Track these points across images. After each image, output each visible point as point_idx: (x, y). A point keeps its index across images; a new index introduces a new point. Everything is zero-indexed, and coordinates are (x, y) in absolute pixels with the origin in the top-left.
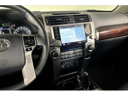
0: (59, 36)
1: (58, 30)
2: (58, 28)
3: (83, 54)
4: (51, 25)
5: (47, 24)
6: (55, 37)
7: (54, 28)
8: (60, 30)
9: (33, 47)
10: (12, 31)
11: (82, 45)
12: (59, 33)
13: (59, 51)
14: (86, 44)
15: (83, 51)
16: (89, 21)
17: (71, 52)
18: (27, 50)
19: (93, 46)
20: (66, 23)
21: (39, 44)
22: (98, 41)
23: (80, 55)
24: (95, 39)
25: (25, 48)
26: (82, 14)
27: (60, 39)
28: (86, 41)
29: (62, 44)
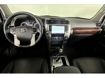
0: (51, 29)
1: (51, 27)
2: (51, 25)
3: (63, 40)
6: (49, 29)
7: (49, 25)
8: (52, 27)
9: (36, 33)
10: (33, 24)
11: (62, 35)
12: (51, 28)
14: (65, 35)
15: (63, 38)
16: (68, 24)
17: (57, 38)
18: (33, 33)
20: (56, 24)
21: (38, 32)
23: (61, 40)
25: (32, 33)
27: (51, 31)
29: (52, 33)
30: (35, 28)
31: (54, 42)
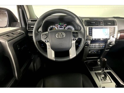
0: (92, 34)
1: (92, 30)
2: (92, 28)
3: (105, 47)
4: (88, 26)
5: (85, 25)
6: (89, 34)
7: (89, 28)
11: (105, 41)
12: (92, 32)
13: (90, 43)
14: (109, 41)
15: (105, 45)
16: (114, 25)
17: (97, 44)
19: (114, 43)
20: (98, 25)
22: (118, 39)
23: (102, 47)
24: (116, 38)
26: (110, 20)
27: (92, 36)
28: (109, 39)
29: (93, 39)
30: (76, 32)
31: (92, 51)
